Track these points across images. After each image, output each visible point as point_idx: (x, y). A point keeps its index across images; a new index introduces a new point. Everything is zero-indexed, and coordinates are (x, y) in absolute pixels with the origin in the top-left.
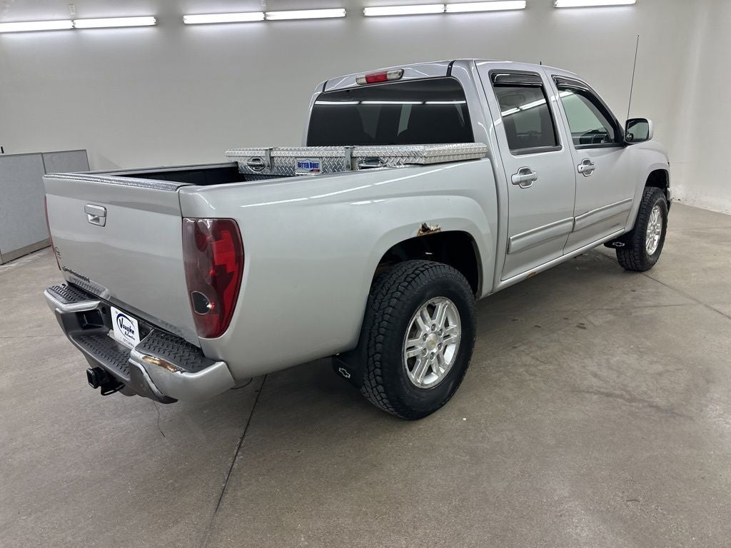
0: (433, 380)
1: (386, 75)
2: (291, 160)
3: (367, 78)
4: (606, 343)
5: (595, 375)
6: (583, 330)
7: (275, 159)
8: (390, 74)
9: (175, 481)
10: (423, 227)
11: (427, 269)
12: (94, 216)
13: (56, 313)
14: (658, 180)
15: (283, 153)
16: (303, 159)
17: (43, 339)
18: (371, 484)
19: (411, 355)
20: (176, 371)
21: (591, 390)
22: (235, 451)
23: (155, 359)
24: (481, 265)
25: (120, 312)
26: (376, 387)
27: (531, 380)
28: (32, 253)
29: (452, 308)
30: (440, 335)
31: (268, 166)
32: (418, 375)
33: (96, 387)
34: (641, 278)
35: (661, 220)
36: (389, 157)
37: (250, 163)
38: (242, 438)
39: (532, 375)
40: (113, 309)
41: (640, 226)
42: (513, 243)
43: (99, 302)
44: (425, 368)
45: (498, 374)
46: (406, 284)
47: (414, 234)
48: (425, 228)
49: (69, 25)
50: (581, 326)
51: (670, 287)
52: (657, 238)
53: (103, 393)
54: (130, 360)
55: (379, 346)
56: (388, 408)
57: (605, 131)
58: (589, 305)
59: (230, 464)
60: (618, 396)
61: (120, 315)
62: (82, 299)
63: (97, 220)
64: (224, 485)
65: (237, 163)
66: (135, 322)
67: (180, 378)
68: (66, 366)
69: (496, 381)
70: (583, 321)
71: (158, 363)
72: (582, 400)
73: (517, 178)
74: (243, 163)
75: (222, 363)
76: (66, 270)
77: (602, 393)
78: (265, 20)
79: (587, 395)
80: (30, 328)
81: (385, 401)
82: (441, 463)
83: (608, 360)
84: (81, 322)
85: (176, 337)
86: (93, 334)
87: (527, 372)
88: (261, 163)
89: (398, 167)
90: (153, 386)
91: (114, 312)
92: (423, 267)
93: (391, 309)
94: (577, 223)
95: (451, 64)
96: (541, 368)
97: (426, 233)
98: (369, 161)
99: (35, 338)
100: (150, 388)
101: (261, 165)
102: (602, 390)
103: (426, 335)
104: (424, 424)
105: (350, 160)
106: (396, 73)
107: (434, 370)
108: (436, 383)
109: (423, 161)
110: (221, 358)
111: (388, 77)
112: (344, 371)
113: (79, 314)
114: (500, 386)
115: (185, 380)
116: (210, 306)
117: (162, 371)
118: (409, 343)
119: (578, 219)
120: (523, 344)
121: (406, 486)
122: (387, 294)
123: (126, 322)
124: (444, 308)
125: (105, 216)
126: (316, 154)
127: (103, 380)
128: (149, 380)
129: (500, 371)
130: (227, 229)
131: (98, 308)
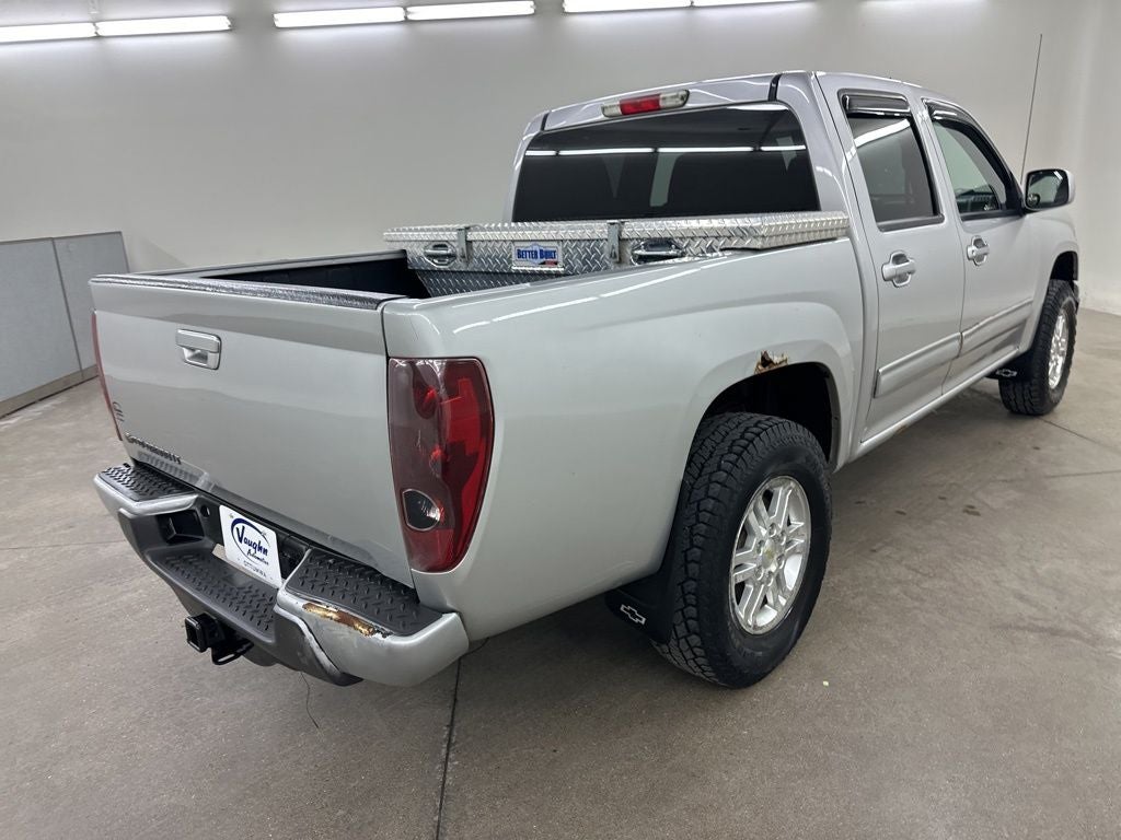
0: (768, 618)
1: (658, 101)
2: (505, 245)
3: (622, 106)
4: (1021, 539)
5: (1021, 598)
6: (975, 517)
7: (475, 245)
8: (664, 99)
9: (349, 812)
10: (763, 358)
11: (765, 430)
12: (193, 350)
13: (121, 516)
14: (1065, 267)
15: (489, 235)
16: (527, 244)
17: (79, 550)
18: (695, 810)
19: (740, 580)
20: (372, 633)
21: (1021, 624)
22: (444, 751)
23: (326, 611)
24: (838, 419)
25: (238, 516)
26: (685, 637)
27: (915, 608)
28: (41, 400)
29: (799, 494)
30: (780, 541)
31: (464, 257)
32: (748, 611)
33: (203, 650)
34: (1038, 426)
35: (1067, 331)
36: (692, 238)
37: (430, 251)
38: (451, 726)
39: (917, 599)
40: (224, 511)
41: (1041, 343)
42: (883, 379)
43: (195, 496)
44: (759, 598)
45: (859, 600)
46: (733, 457)
47: (750, 372)
48: (765, 361)
49: (88, 30)
50: (970, 510)
51: (1093, 441)
52: (1061, 360)
53: (215, 660)
54: (277, 609)
55: (693, 568)
56: (703, 671)
57: (990, 190)
58: (972, 474)
59: (439, 777)
60: (1069, 634)
61: (237, 521)
62: (167, 492)
63: (202, 357)
64: (436, 818)
65: (404, 252)
66: (271, 535)
67: (382, 646)
68: (124, 598)
69: (860, 613)
70: (971, 501)
71: (335, 616)
72: (1013, 643)
73: (890, 269)
74: (417, 252)
75: (454, 615)
76: (133, 441)
77: (1042, 630)
78: (407, 21)
79: (1018, 634)
80: (55, 530)
81: (701, 661)
82: (807, 767)
83: (1032, 568)
84: (165, 532)
85: (358, 565)
86: (189, 552)
87: (905, 593)
88: (449, 251)
89: (709, 255)
90: (322, 656)
91: (227, 515)
92: (756, 426)
93: (712, 501)
94: (965, 342)
95: (776, 80)
96: (926, 585)
97: (767, 369)
98: (652, 246)
99: (66, 548)
100: (318, 661)
101: (449, 256)
102: (1040, 624)
103: (761, 543)
104: (760, 694)
105: (616, 244)
106: (676, 96)
107: (770, 600)
108: (775, 623)
109: (758, 244)
110: (449, 605)
111: (662, 104)
112: (631, 611)
113: (162, 519)
114: (869, 621)
115: (391, 650)
116: (436, 514)
117: (343, 631)
118: (737, 556)
119: (967, 336)
120: (887, 544)
121: (757, 815)
122: (700, 475)
123: (250, 534)
124: (786, 493)
125: (219, 350)
126: (552, 235)
127: (213, 637)
128: (314, 644)
129: (862, 594)
130: (467, 375)
131: (194, 508)
